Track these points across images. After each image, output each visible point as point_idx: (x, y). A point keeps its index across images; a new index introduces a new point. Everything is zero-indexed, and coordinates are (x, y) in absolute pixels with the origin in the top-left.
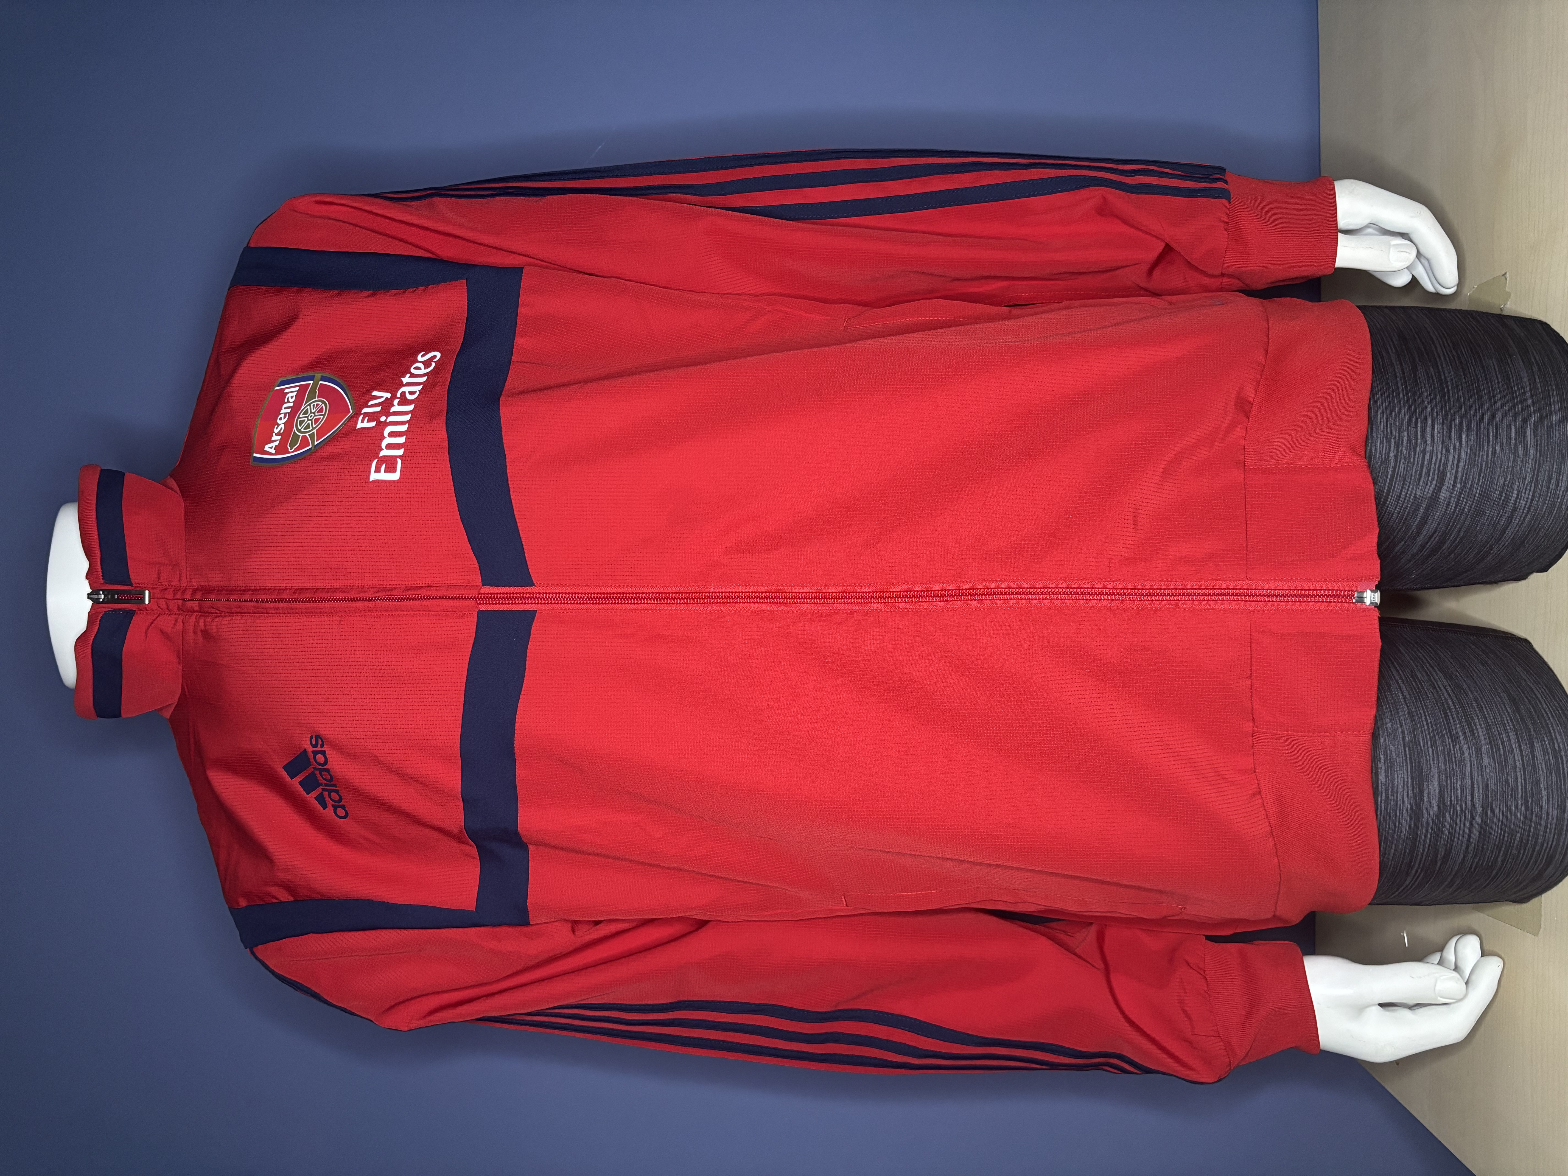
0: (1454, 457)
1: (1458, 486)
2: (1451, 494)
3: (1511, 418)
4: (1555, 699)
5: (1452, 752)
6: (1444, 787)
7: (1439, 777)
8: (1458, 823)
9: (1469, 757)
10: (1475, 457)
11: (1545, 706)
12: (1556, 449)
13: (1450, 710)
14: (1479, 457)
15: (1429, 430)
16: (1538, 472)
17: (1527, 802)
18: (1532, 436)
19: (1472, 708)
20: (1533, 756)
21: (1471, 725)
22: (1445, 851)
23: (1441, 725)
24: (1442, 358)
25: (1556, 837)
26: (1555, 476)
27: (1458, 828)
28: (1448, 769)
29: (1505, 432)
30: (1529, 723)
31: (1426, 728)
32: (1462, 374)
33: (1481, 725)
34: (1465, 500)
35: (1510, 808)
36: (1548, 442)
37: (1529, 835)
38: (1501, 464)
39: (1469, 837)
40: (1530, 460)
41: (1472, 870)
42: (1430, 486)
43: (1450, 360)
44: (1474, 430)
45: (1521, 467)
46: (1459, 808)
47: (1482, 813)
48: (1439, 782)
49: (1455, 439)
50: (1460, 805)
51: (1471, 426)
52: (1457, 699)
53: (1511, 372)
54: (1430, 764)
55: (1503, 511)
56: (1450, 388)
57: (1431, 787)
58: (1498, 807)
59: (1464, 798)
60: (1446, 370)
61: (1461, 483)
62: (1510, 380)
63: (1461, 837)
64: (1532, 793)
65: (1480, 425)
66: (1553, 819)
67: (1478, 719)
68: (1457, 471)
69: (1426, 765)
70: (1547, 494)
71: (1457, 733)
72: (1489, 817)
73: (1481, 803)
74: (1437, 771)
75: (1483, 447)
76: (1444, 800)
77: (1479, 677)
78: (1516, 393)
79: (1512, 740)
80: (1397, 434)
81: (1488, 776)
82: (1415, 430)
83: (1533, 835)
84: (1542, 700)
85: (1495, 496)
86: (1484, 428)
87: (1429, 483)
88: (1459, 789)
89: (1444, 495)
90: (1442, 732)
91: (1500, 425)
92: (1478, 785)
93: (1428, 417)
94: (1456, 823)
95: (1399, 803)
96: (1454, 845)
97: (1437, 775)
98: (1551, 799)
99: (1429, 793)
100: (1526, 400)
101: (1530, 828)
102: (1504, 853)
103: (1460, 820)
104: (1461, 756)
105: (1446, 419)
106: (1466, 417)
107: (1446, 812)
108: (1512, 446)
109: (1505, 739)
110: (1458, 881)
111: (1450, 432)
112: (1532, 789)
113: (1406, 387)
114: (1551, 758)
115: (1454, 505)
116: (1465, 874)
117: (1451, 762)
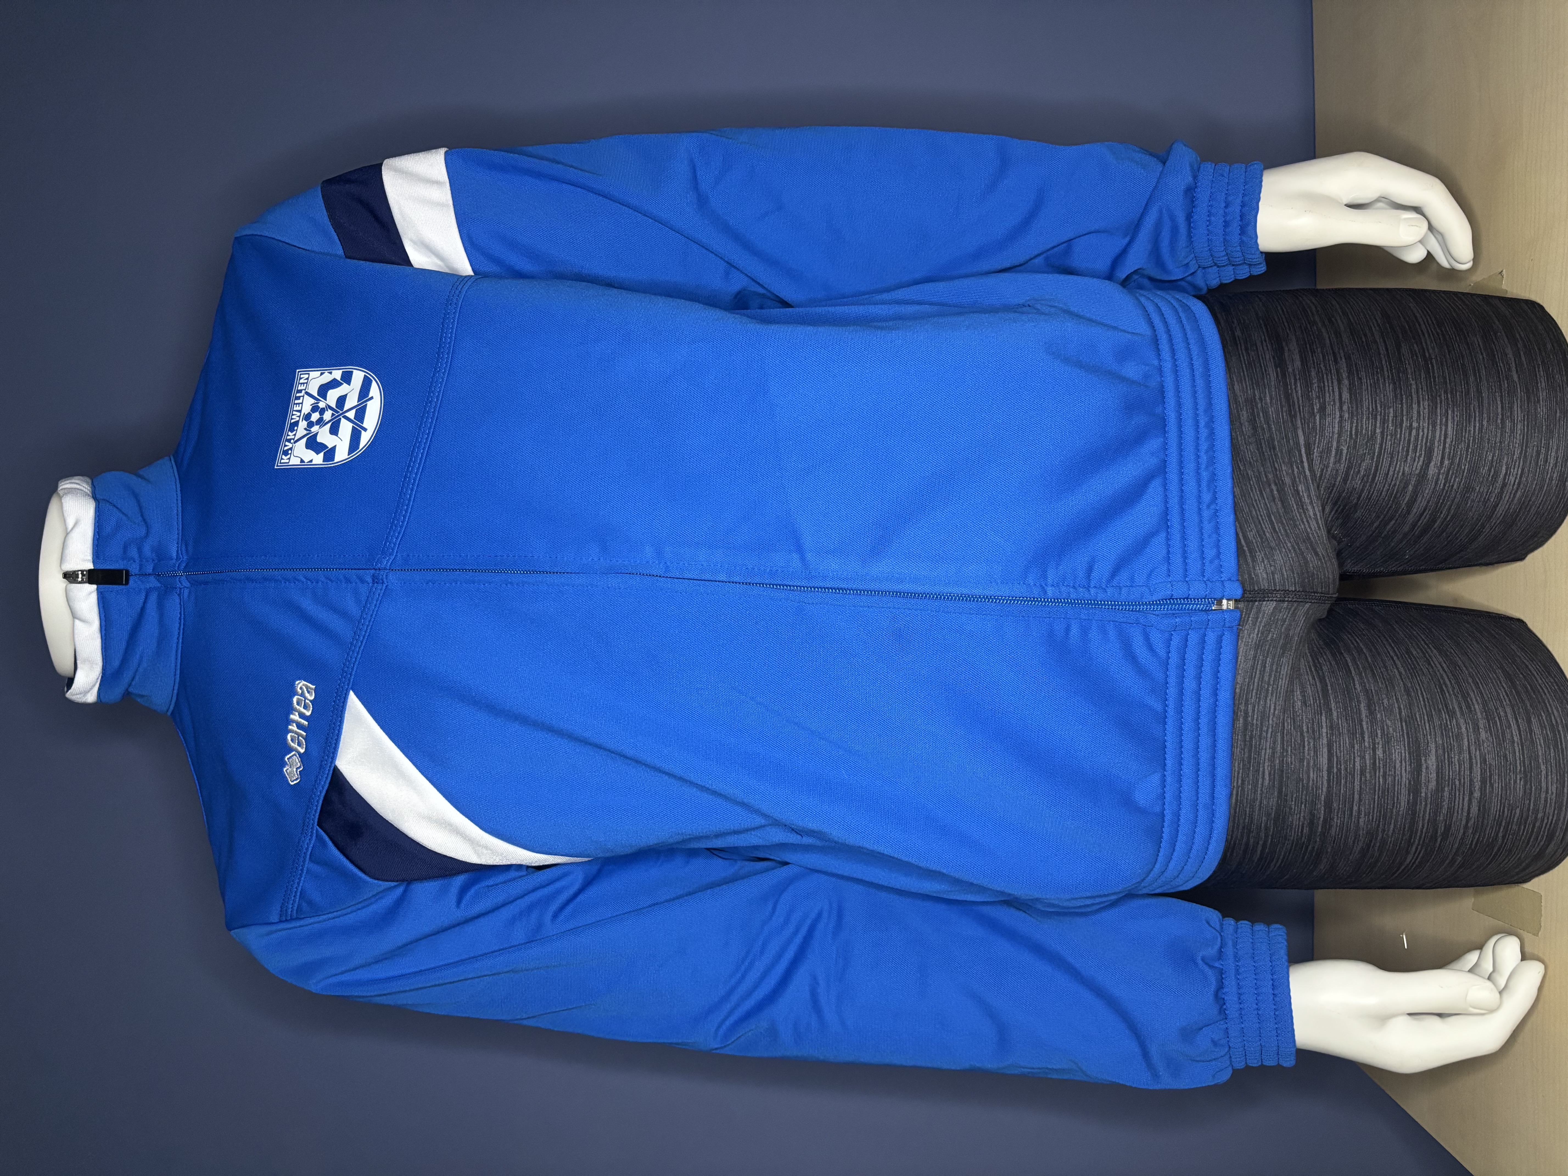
0: (1441, 433)
1: (1446, 462)
2: (1439, 470)
3: (1497, 394)
5: (1450, 727)
7: (1436, 751)
8: (1457, 799)
10: (1462, 433)
13: (1446, 687)
14: (1465, 434)
15: (1415, 406)
17: (1526, 776)
19: (1468, 683)
20: (1531, 731)
22: (1445, 829)
23: (1437, 700)
24: (1426, 336)
25: (1556, 813)
26: (1543, 451)
27: (1457, 803)
28: (1445, 744)
29: (1492, 408)
30: (1524, 696)
31: (1422, 702)
32: (1446, 351)
33: (1477, 700)
34: (1454, 476)
38: (1489, 439)
39: (1469, 813)
41: (1473, 847)
42: (1418, 462)
44: (1460, 406)
46: (1457, 783)
48: (1437, 757)
49: (1441, 414)
51: (1457, 402)
52: (1453, 675)
53: (1496, 348)
54: (1427, 738)
55: (1493, 487)
56: (1435, 365)
57: (1429, 762)
58: (1497, 781)
60: (1430, 347)
61: (1449, 459)
62: (1495, 357)
64: (1531, 767)
66: (1552, 793)
68: (1444, 448)
69: (1424, 740)
70: (1537, 469)
72: (1488, 791)
73: (1479, 778)
74: (1433, 745)
75: (1470, 422)
76: (1442, 775)
78: (1501, 369)
79: (1509, 716)
80: (1383, 411)
82: (1400, 406)
83: (1534, 809)
84: (1536, 674)
85: (1484, 471)
86: (1470, 404)
87: (1417, 459)
88: (1457, 764)
89: (1432, 470)
90: (1438, 707)
91: (1486, 401)
92: (1476, 759)
93: (1413, 393)
94: (1455, 797)
95: (1397, 778)
96: (1453, 820)
98: (1550, 773)
99: (1427, 768)
100: (1512, 376)
101: (1530, 802)
102: (1504, 829)
103: (1459, 795)
104: (1458, 731)
105: (1432, 395)
106: (1452, 393)
108: (1499, 421)
109: (1502, 714)
111: (1436, 408)
112: (1530, 763)
113: (1390, 364)
115: (1443, 481)
116: (1466, 851)
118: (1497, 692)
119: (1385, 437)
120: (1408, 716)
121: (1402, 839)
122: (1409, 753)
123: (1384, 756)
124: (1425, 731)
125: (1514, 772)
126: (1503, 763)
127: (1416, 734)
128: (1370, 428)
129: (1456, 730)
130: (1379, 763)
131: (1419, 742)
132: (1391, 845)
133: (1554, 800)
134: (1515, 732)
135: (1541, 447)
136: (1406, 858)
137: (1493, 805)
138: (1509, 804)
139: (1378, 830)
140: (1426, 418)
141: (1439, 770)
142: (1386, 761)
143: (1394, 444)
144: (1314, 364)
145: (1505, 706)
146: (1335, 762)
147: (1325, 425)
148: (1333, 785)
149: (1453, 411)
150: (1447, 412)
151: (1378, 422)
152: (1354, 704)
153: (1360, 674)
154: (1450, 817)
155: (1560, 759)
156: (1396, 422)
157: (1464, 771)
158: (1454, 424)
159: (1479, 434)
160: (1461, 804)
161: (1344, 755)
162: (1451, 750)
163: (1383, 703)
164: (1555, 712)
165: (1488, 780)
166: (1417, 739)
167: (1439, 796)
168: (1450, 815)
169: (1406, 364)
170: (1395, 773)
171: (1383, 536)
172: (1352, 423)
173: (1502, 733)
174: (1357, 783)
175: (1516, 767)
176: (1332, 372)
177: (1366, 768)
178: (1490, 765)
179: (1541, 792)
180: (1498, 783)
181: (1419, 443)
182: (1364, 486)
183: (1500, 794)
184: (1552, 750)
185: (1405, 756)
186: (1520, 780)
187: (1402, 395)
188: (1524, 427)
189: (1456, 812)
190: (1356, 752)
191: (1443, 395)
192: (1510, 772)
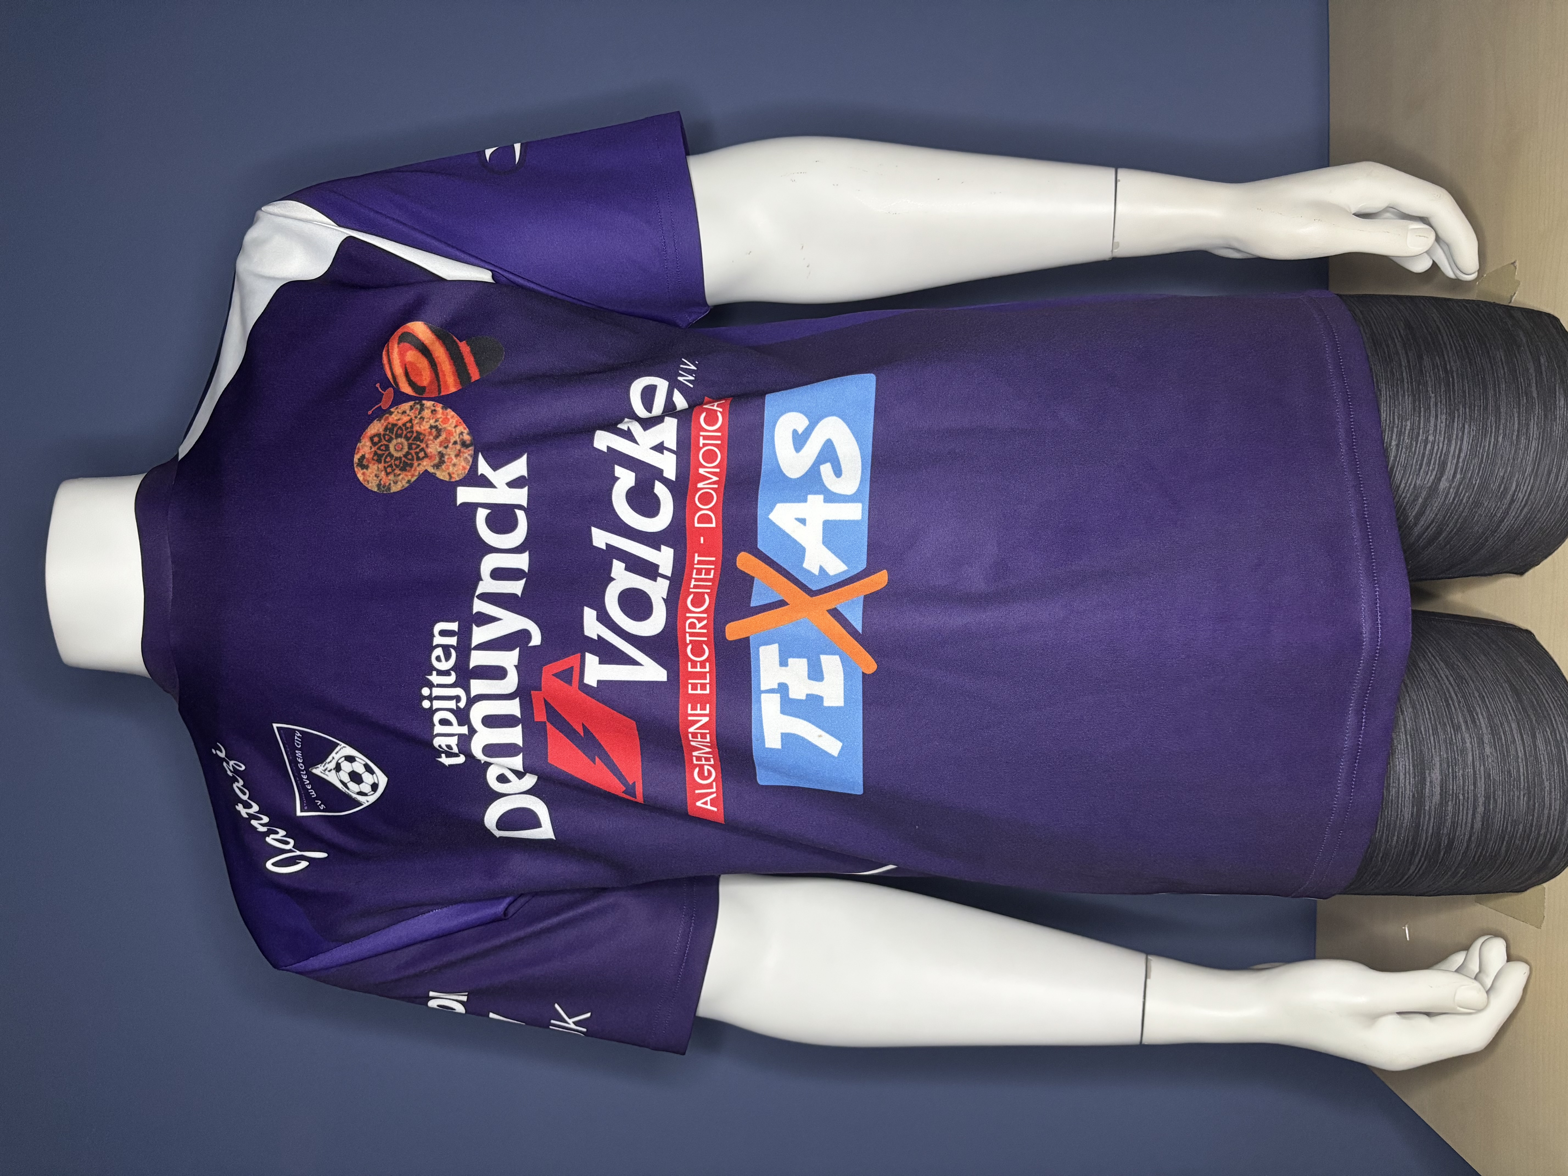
3: (1515, 410)
4: (1557, 690)
5: (1454, 741)
8: (1461, 814)
9: (1471, 746)
11: (1547, 696)
15: (1432, 420)
16: (1538, 465)
17: (1529, 793)
18: (1535, 428)
19: (1474, 697)
21: (1472, 714)
22: (1448, 841)
25: (1559, 828)
27: (1460, 817)
29: (1508, 424)
35: (1513, 799)
37: (1531, 825)
39: (1472, 827)
40: (1531, 453)
41: (1475, 859)
43: (1456, 349)
44: (1476, 421)
45: (1522, 459)
46: (1461, 797)
47: (1485, 803)
48: (1441, 771)
49: (1457, 429)
50: (1463, 794)
57: (1433, 775)
59: (1466, 788)
64: (1535, 784)
65: (1483, 415)
67: (1481, 710)
68: (1458, 461)
71: (1459, 722)
72: (1491, 807)
73: (1483, 793)
74: (1438, 759)
76: (1446, 789)
77: (1480, 666)
78: (1521, 384)
79: (1515, 731)
82: (1418, 419)
86: (1487, 419)
88: (1461, 778)
91: (1503, 416)
94: (1459, 812)
96: (1457, 833)
98: (1553, 790)
103: (1463, 809)
105: (1450, 409)
107: (1448, 801)
111: (1453, 422)
114: (1553, 748)
118: (1503, 707)
119: (1400, 450)
121: (1405, 850)
122: (1413, 766)
125: (1517, 789)
126: (1506, 779)
129: (1461, 745)
134: (1520, 749)
138: (1512, 820)
145: (1511, 721)
149: (1470, 425)
150: (1463, 426)
154: (1453, 833)
155: (1563, 775)
160: (1464, 818)
162: (1456, 765)
165: (1492, 796)
167: (1442, 810)
168: (1454, 828)
169: (1426, 376)
170: (1399, 785)
173: (1506, 748)
175: (1520, 782)
178: (1494, 780)
179: (1544, 808)
180: (1502, 798)
181: (1434, 455)
183: (1503, 810)
186: (1524, 796)
187: (1420, 408)
189: (1459, 826)
191: (1461, 409)
192: (1514, 787)
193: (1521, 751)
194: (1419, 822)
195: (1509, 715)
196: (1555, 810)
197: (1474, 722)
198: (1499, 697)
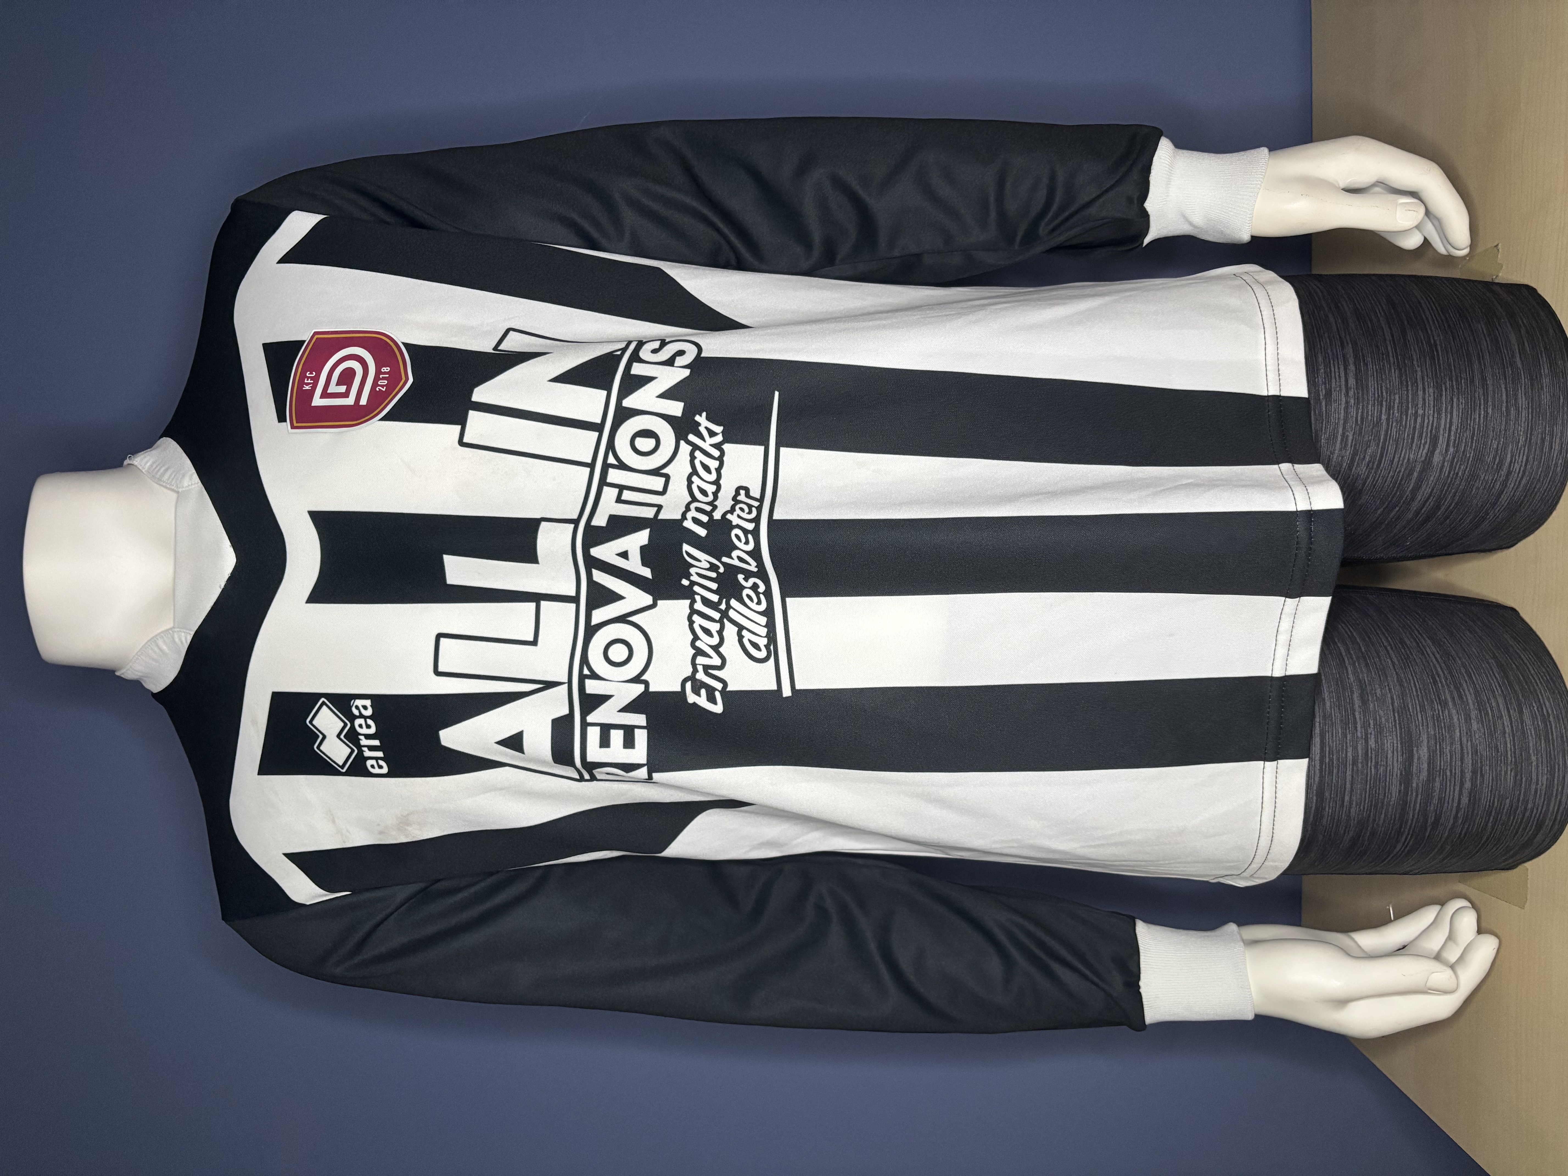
3: (1502, 381)
5: (1442, 717)
6: (1433, 752)
8: (1448, 790)
9: (1458, 722)
10: (1467, 421)
12: (1548, 411)
14: (1471, 422)
15: (1420, 393)
16: (1531, 435)
17: (1517, 768)
18: (1524, 400)
19: (1461, 674)
20: (1522, 722)
22: (1435, 817)
27: (1447, 795)
29: (1496, 395)
36: (1539, 404)
37: (1518, 802)
39: (1459, 804)
40: (1522, 423)
41: (1462, 836)
44: (1464, 394)
45: (1514, 431)
46: (1448, 774)
48: (1429, 748)
49: (1446, 402)
51: (1462, 389)
57: (1420, 752)
58: (1488, 772)
59: (1454, 763)
63: (1450, 803)
65: (1470, 388)
67: (1467, 685)
68: (1449, 434)
69: (1415, 730)
72: (1478, 782)
73: (1470, 768)
74: (1426, 737)
76: (1433, 765)
78: (1505, 356)
81: (1477, 742)
82: (1405, 392)
83: (1523, 800)
86: (1475, 391)
88: (1449, 754)
91: (1491, 389)
94: (1446, 788)
96: (1444, 811)
97: (1426, 740)
98: (1540, 765)
99: (1419, 758)
103: (1450, 785)
105: (1437, 382)
107: (1436, 777)
108: (1504, 409)
110: (1448, 848)
111: (1441, 395)
112: (1521, 755)
114: (1540, 723)
117: (1440, 728)
118: (1490, 682)
119: (1391, 423)
120: (1401, 708)
121: (1392, 829)
122: (1401, 744)
123: (1376, 747)
124: (1417, 722)
125: (1504, 763)
126: (1494, 754)
127: (1408, 724)
128: (1375, 415)
129: (1448, 720)
130: (1371, 753)
131: (1411, 732)
132: (1381, 835)
133: (1543, 792)
135: (1545, 434)
136: (1395, 847)
137: (1483, 795)
138: (1499, 795)
139: (1368, 820)
140: (1432, 406)
141: (1430, 761)
142: (1378, 752)
143: (1399, 431)
144: (1321, 349)
145: (1497, 697)
146: (1327, 752)
147: (1331, 411)
148: (1325, 774)
149: (1458, 399)
150: (1452, 399)
151: (1384, 409)
152: (1347, 694)
153: (1354, 664)
154: (1440, 807)
156: (1401, 409)
157: (1456, 761)
158: (1459, 413)
159: (1484, 422)
160: (1452, 794)
161: (1336, 744)
162: (1443, 740)
163: (1376, 693)
164: (1547, 703)
165: (1479, 771)
166: (1409, 730)
167: (1430, 787)
168: (1441, 805)
169: (1411, 350)
170: (1387, 763)
171: (1386, 522)
172: (1358, 409)
173: (1493, 724)
174: (1349, 773)
175: (1507, 758)
176: (1339, 356)
177: (1358, 759)
178: (1481, 755)
179: (1531, 783)
181: (1425, 429)
182: (1369, 473)
183: (1490, 784)
184: (1543, 742)
185: (1397, 746)
186: (1511, 771)
187: (1407, 382)
188: (1529, 415)
189: (1446, 803)
190: (1348, 741)
191: (1448, 382)
192: (1501, 763)
193: (1508, 727)
194: (1407, 800)
195: (1496, 690)
196: (1542, 785)
197: (1460, 697)
198: (1485, 673)
